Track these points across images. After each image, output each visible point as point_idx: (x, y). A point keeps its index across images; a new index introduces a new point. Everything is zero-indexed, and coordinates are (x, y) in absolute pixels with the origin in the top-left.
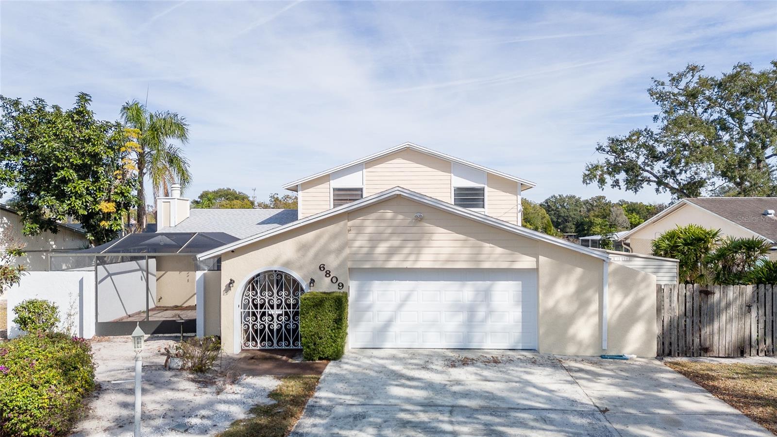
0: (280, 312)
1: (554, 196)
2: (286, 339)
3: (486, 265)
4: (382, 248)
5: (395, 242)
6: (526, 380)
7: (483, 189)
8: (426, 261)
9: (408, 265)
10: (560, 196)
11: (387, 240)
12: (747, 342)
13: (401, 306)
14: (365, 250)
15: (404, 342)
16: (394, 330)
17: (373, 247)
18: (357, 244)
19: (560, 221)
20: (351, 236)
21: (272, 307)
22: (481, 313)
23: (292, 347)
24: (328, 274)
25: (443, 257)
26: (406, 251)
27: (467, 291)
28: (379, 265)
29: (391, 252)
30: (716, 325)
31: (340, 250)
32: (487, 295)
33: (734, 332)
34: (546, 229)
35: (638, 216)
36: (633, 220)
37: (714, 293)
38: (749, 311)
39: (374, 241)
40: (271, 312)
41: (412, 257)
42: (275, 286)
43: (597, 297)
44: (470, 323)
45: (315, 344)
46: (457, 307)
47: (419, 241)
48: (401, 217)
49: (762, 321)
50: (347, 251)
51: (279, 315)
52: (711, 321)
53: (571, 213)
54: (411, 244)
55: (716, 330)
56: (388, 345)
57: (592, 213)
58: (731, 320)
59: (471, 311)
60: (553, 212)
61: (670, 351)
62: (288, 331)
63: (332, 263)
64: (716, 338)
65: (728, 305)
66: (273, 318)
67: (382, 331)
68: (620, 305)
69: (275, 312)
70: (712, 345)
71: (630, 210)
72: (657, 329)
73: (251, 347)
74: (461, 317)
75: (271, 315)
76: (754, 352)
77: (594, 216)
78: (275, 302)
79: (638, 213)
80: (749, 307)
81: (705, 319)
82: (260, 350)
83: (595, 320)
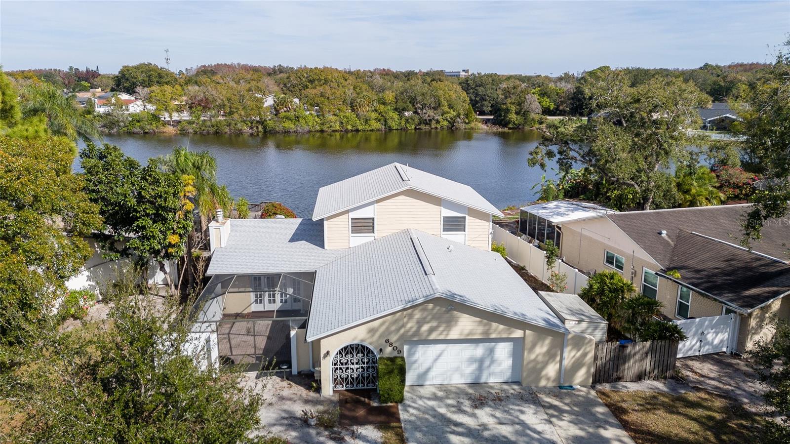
0: (357, 366)
1: (473, 74)
2: (362, 383)
3: (493, 336)
4: (425, 328)
5: (434, 324)
6: (522, 421)
7: (465, 217)
8: (454, 334)
9: (442, 337)
10: (478, 74)
11: (428, 322)
12: (644, 373)
13: (436, 360)
14: (414, 329)
15: (438, 381)
16: (432, 374)
17: (419, 327)
18: (409, 325)
19: (477, 99)
20: (405, 320)
21: (353, 364)
22: (487, 363)
23: (366, 387)
24: (391, 345)
25: (466, 332)
26: (441, 329)
27: (479, 351)
28: (423, 337)
29: (431, 331)
30: (627, 365)
31: (398, 330)
32: (491, 351)
33: (637, 367)
34: (467, 115)
35: (548, 100)
36: (544, 103)
37: (627, 347)
38: (647, 356)
39: (420, 323)
40: (352, 366)
41: (445, 333)
42: (355, 351)
43: (559, 352)
44: (480, 369)
45: (388, 394)
46: (472, 360)
47: (450, 323)
48: (438, 308)
49: (653, 361)
50: (402, 331)
51: (357, 369)
52: (624, 363)
53: (488, 92)
54: (444, 325)
55: (626, 367)
56: (428, 383)
57: (509, 100)
58: (636, 362)
59: (481, 361)
60: (472, 91)
61: (599, 380)
62: (363, 378)
63: (393, 338)
64: (626, 371)
65: (635, 354)
66: (353, 370)
67: (423, 375)
68: (574, 356)
69: (355, 367)
70: (623, 376)
71: (542, 94)
72: (593, 370)
73: (340, 389)
74: (474, 366)
75: (352, 369)
76: (647, 377)
77: (510, 103)
78: (355, 361)
79: (549, 97)
80: (647, 353)
81: (621, 361)
82: (345, 390)
83: (558, 366)
